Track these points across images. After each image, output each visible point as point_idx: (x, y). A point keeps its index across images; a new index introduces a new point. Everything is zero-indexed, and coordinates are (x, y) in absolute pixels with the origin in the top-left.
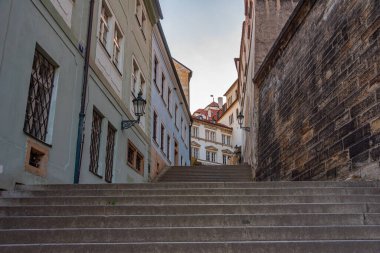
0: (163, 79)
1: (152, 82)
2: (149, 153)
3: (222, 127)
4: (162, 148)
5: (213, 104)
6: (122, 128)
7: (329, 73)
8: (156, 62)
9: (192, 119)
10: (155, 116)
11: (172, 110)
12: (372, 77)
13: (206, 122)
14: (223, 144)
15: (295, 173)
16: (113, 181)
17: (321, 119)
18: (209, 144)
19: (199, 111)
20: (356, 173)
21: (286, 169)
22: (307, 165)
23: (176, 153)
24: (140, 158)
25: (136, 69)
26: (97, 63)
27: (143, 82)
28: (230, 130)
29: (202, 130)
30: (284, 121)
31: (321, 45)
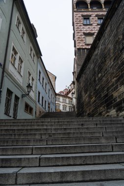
0: (43, 79)
1: (38, 80)
2: (36, 107)
3: (69, 98)
4: (42, 105)
5: (66, 89)
6: (22, 97)
7: (100, 75)
8: (40, 73)
9: (56, 94)
10: (39, 93)
11: (47, 91)
12: (114, 75)
13: (63, 96)
14: (69, 104)
15: (89, 114)
16: (18, 118)
17: (97, 93)
18: (64, 104)
19: (61, 92)
20: (108, 114)
21: (86, 113)
22: (93, 111)
23: (49, 107)
24: (31, 109)
25: (30, 75)
26: (9, 71)
27: (33, 80)
28: (72, 99)
29: (61, 99)
30: (85, 94)
31: (97, 64)
